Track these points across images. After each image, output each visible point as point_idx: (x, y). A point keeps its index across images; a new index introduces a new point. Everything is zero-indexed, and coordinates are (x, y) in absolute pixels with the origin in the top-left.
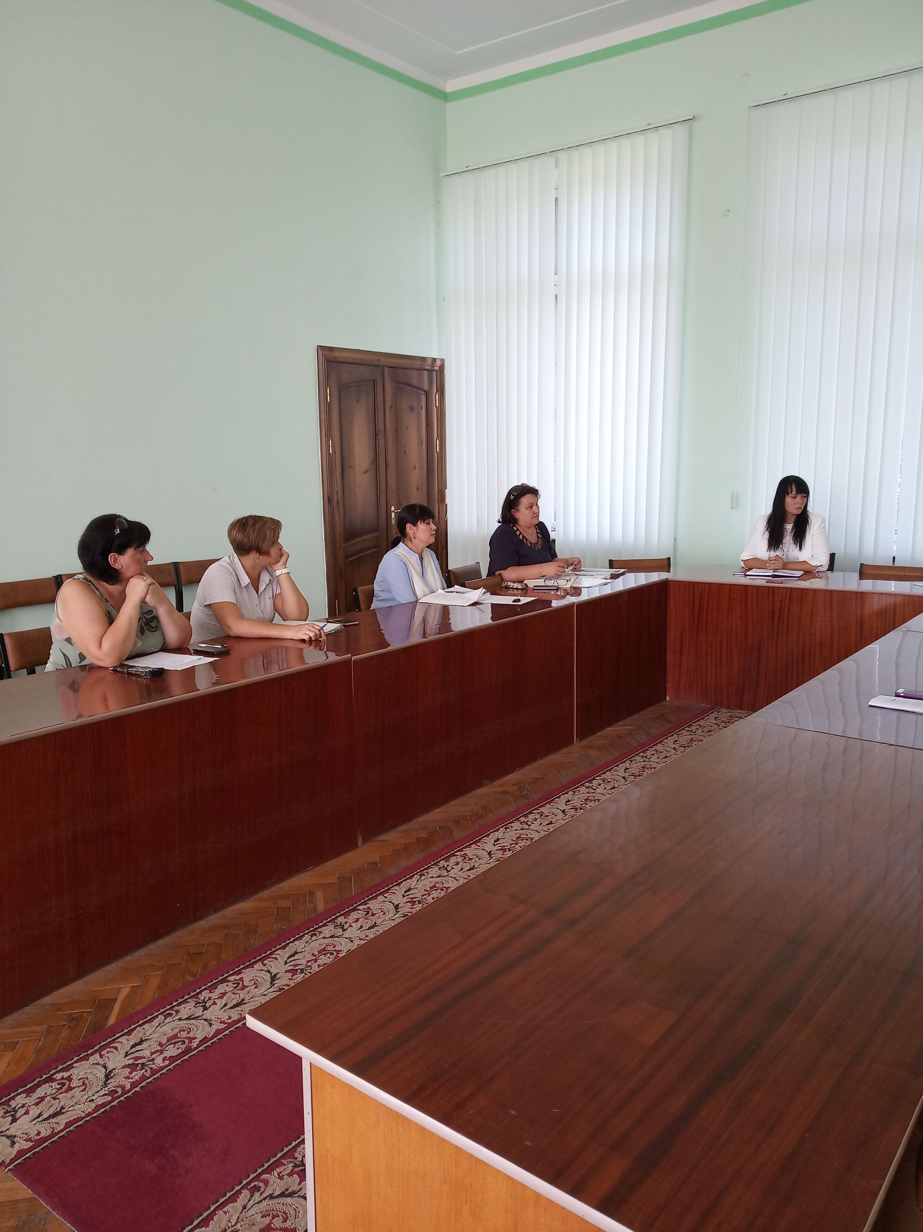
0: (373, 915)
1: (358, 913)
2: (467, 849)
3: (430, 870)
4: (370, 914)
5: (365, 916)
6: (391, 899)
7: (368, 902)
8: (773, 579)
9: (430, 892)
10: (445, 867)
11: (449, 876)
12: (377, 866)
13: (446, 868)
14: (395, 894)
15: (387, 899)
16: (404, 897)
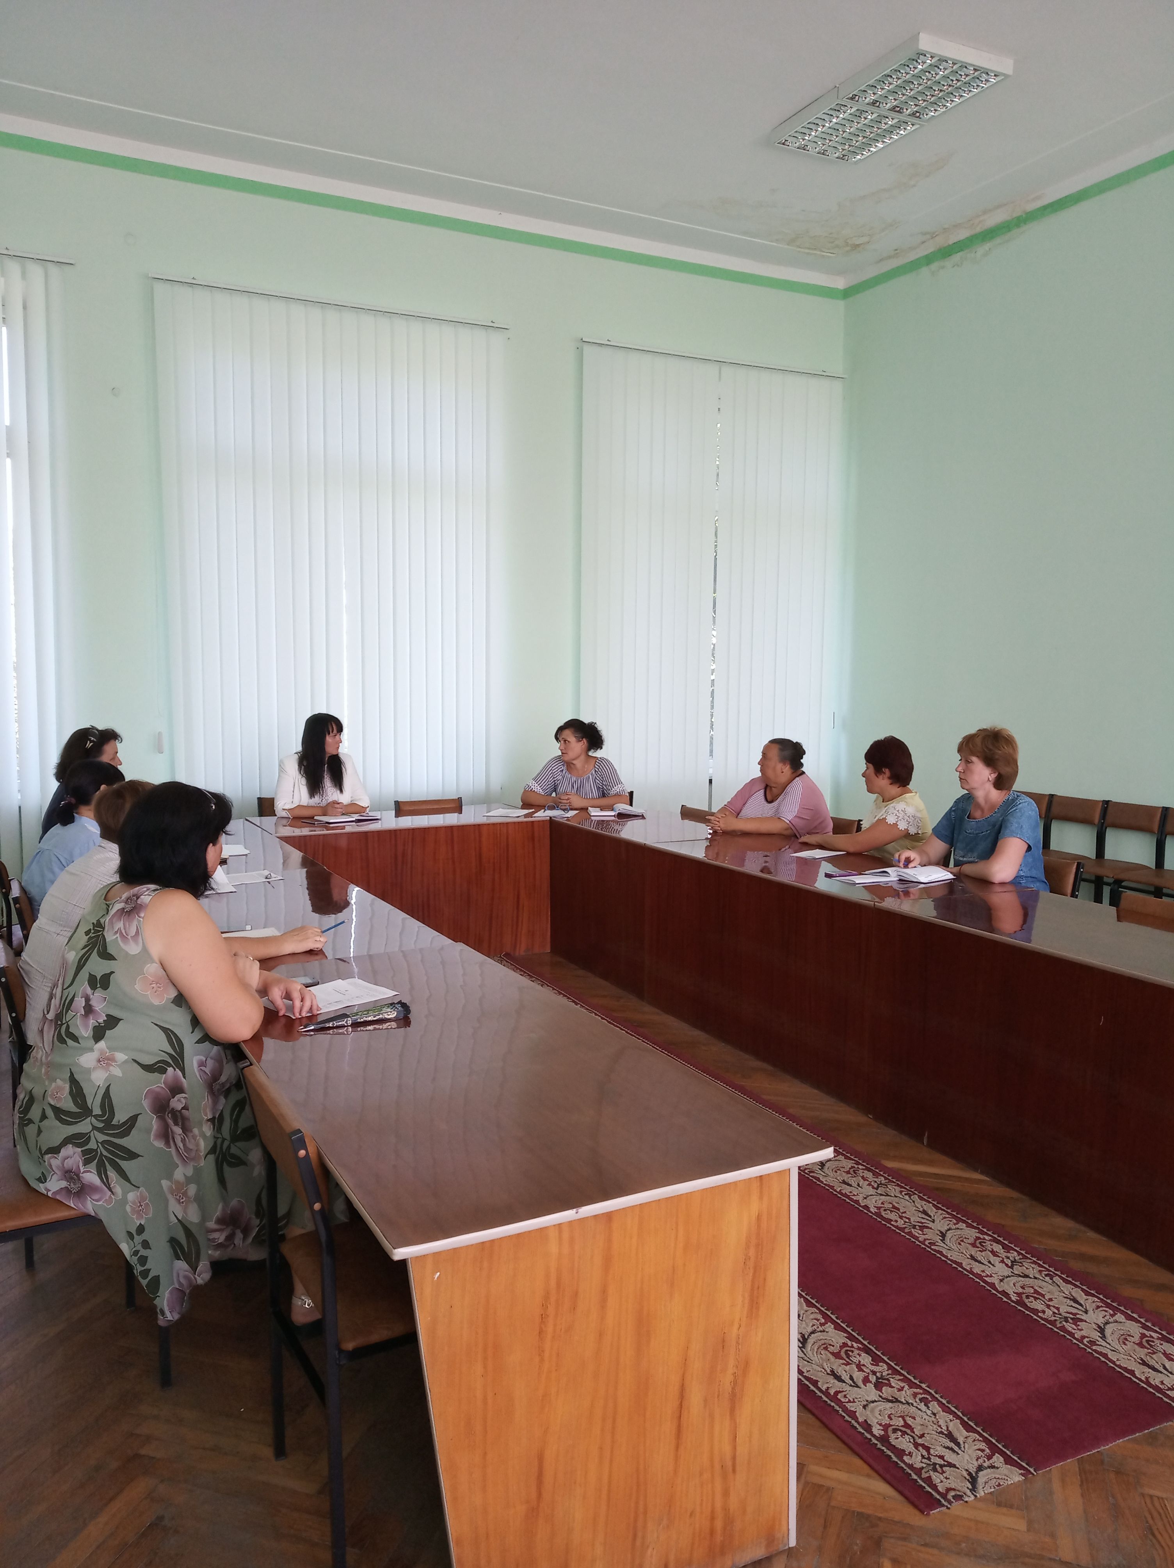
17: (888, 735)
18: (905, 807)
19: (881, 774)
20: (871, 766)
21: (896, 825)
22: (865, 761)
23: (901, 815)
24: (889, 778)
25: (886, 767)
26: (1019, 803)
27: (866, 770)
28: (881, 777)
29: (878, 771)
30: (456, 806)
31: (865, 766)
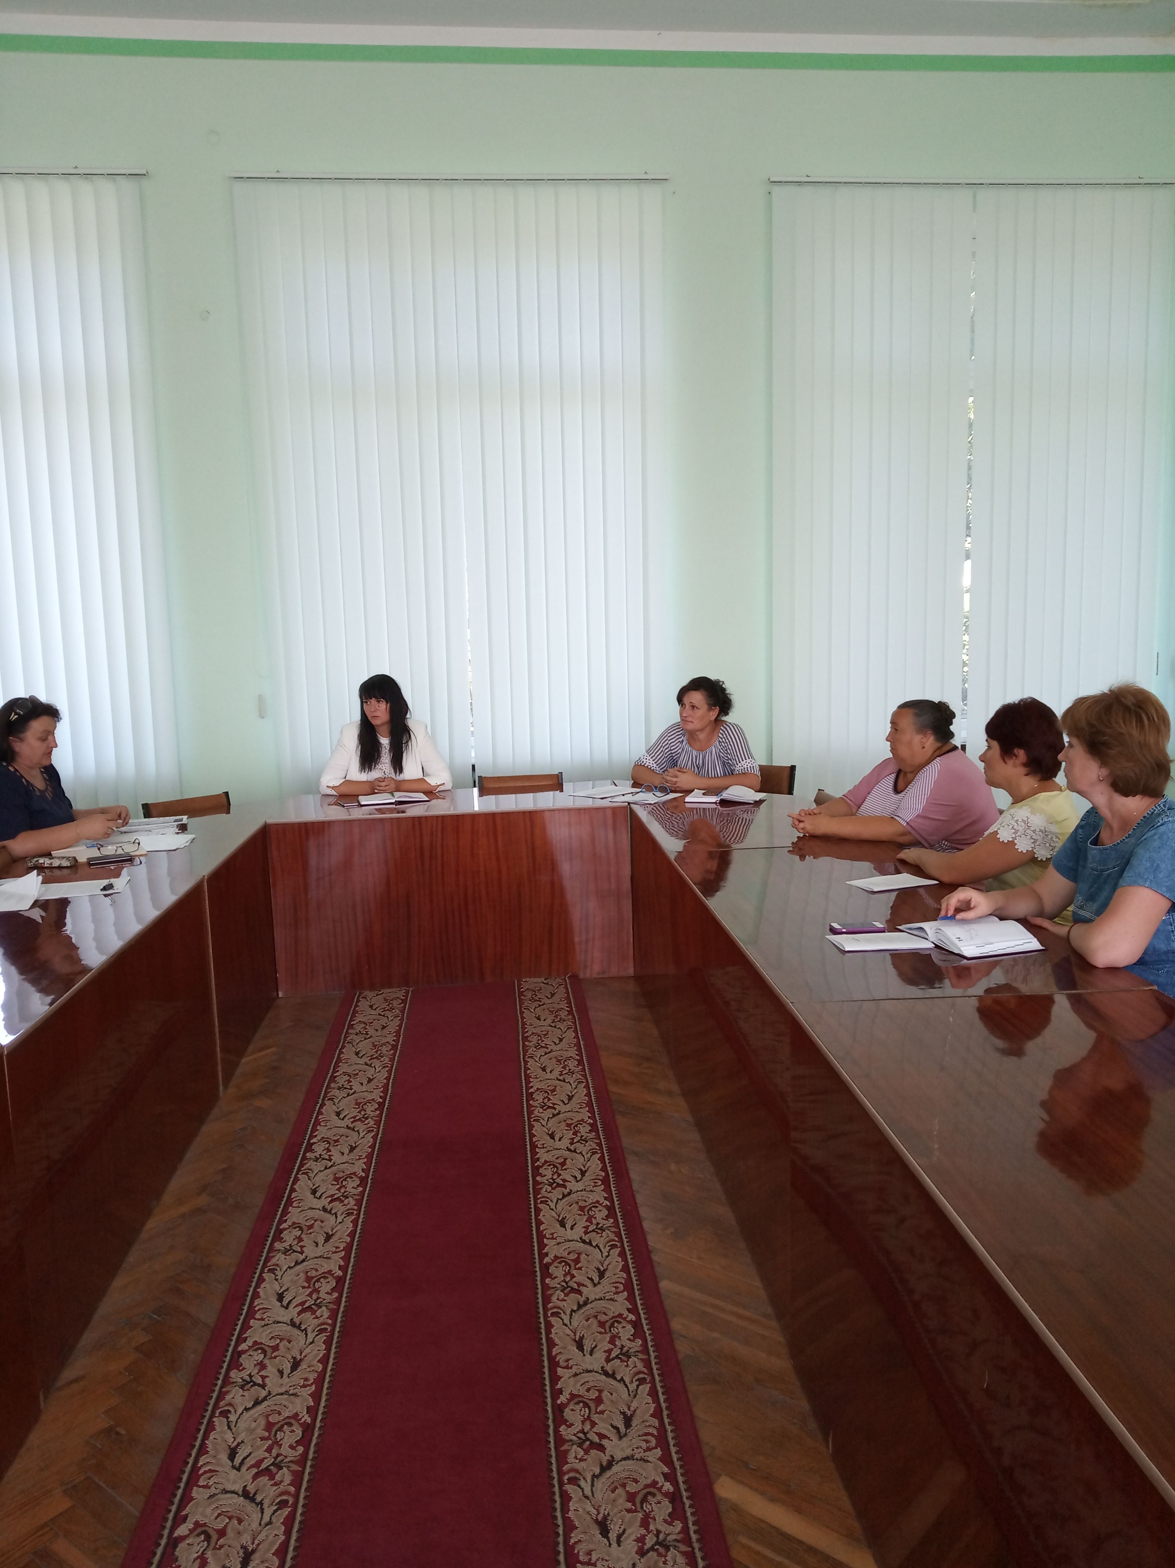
0: (222, 1533)
1: (189, 1544)
2: (248, 1332)
3: (228, 1397)
4: (215, 1536)
5: (208, 1544)
6: (221, 1487)
7: (184, 1513)
8: (397, 806)
9: (272, 1436)
10: (249, 1380)
11: (274, 1393)
12: (118, 1434)
13: (252, 1381)
14: (218, 1471)
15: (213, 1489)
16: (238, 1470)
17: (1025, 696)
18: (1029, 815)
19: (1011, 758)
20: (995, 744)
21: (1012, 843)
22: (985, 737)
23: (1021, 829)
24: (1025, 765)
25: (1020, 746)
26: (1161, 822)
27: (987, 750)
28: (1010, 762)
29: (1007, 752)
30: (555, 783)
31: (986, 744)
